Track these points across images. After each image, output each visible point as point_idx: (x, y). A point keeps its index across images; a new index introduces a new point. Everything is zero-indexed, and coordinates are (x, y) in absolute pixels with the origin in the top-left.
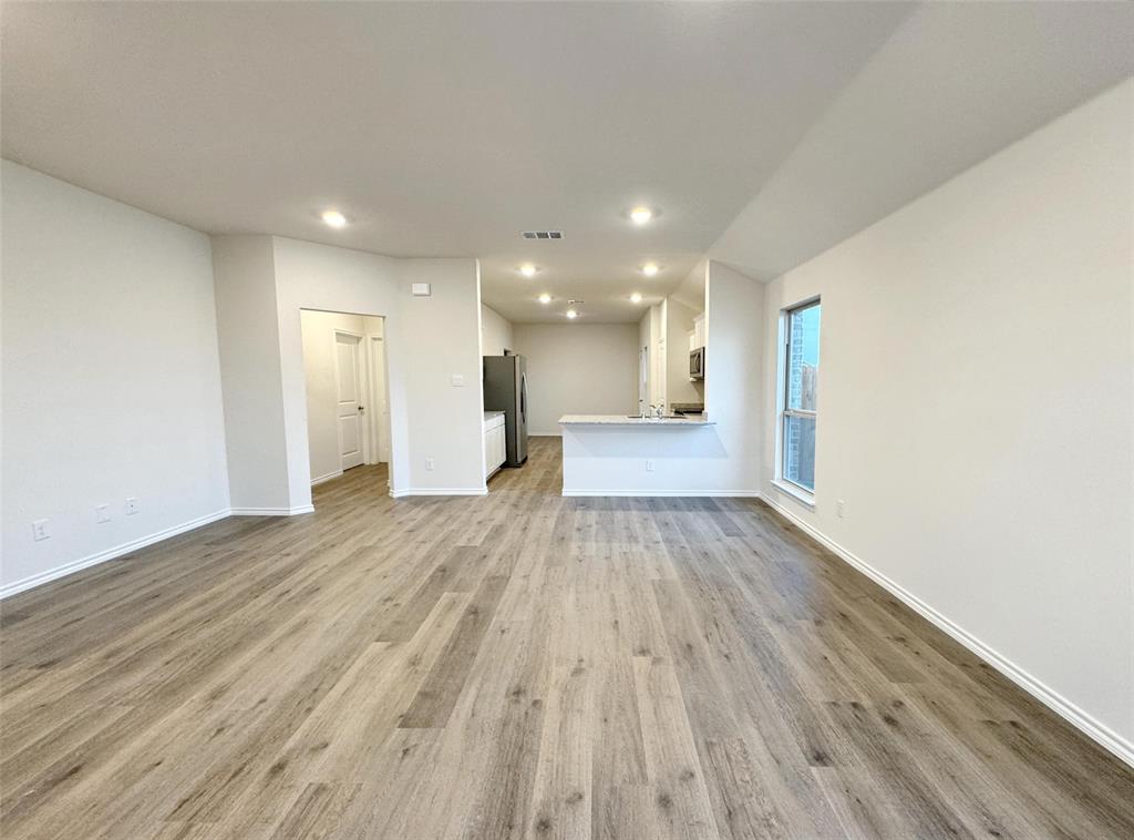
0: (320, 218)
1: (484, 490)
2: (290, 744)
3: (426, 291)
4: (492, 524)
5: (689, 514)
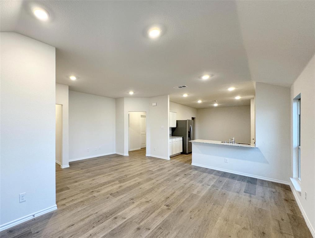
0: (129, 93)
1: (169, 159)
2: (96, 190)
3: (155, 105)
4: (162, 167)
5: (237, 181)
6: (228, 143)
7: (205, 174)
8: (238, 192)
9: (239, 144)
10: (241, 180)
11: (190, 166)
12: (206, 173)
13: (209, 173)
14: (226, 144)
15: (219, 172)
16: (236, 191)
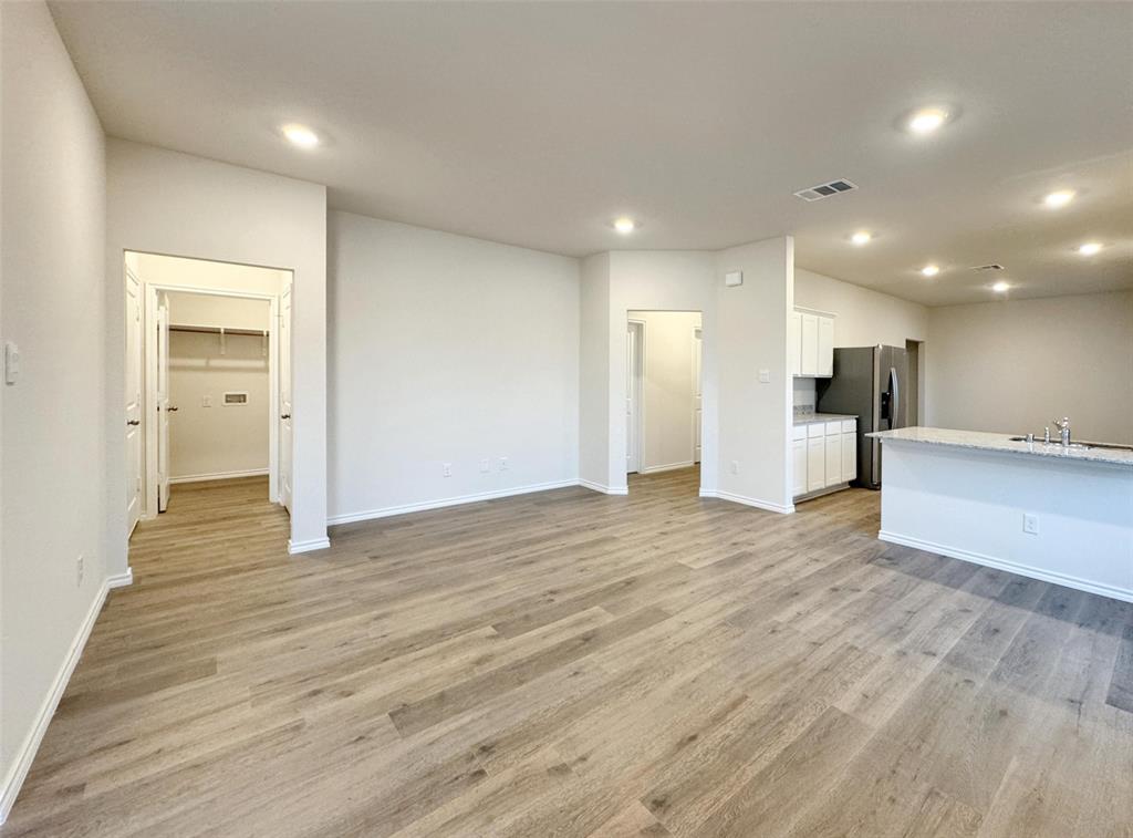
0: (613, 226)
1: (790, 509)
3: (738, 281)
4: (744, 549)
5: (1073, 631)
6: (1040, 444)
7: (927, 589)
8: (1078, 698)
9: (1091, 446)
10: (1098, 624)
11: (872, 544)
12: (934, 580)
13: (947, 584)
14: (1030, 447)
15: (994, 576)
16: (1068, 696)
